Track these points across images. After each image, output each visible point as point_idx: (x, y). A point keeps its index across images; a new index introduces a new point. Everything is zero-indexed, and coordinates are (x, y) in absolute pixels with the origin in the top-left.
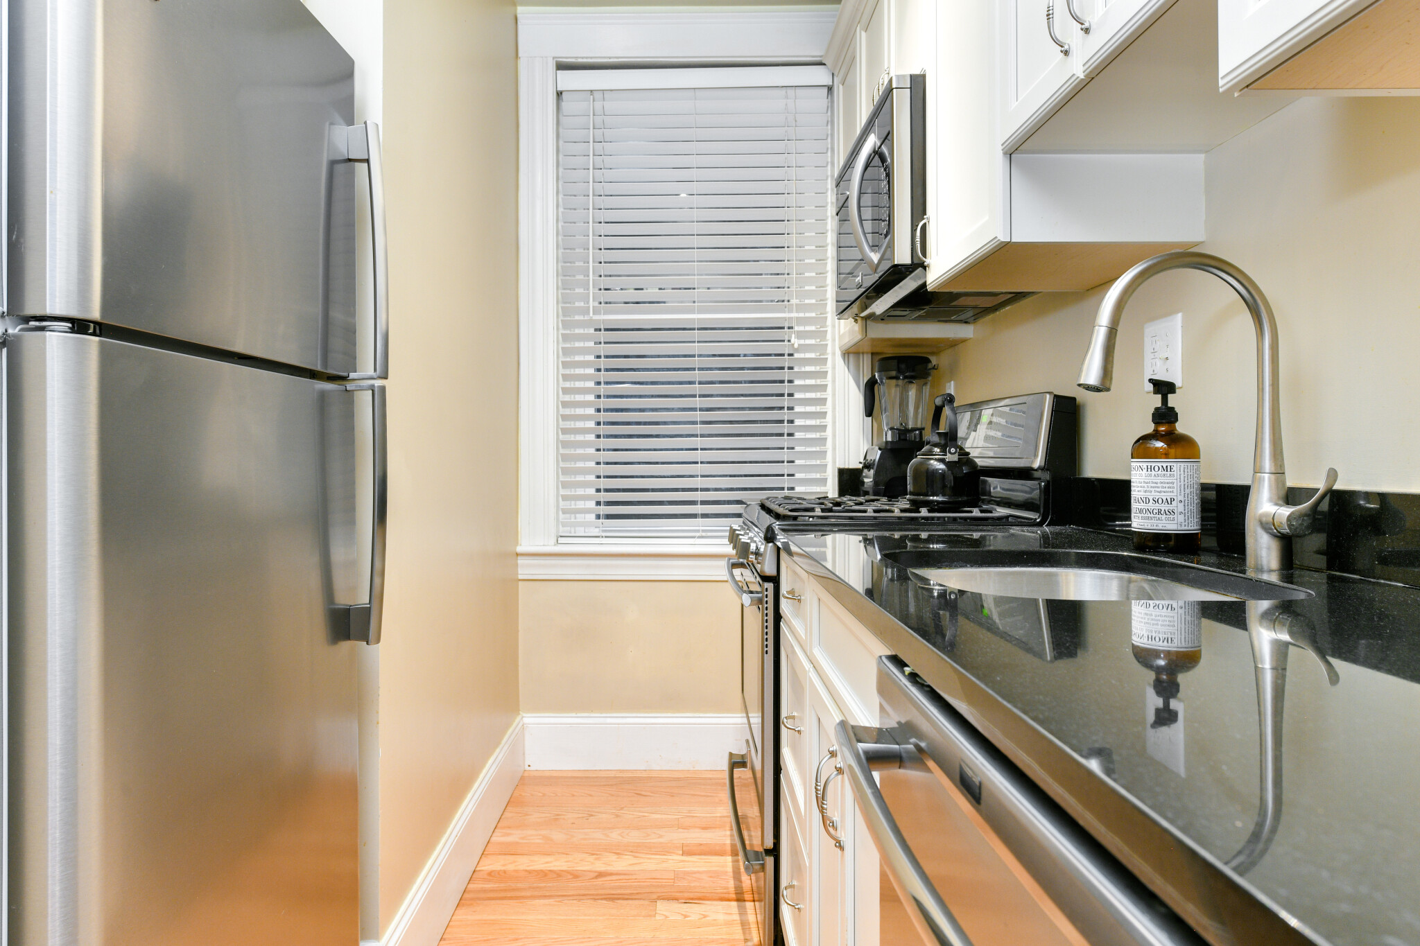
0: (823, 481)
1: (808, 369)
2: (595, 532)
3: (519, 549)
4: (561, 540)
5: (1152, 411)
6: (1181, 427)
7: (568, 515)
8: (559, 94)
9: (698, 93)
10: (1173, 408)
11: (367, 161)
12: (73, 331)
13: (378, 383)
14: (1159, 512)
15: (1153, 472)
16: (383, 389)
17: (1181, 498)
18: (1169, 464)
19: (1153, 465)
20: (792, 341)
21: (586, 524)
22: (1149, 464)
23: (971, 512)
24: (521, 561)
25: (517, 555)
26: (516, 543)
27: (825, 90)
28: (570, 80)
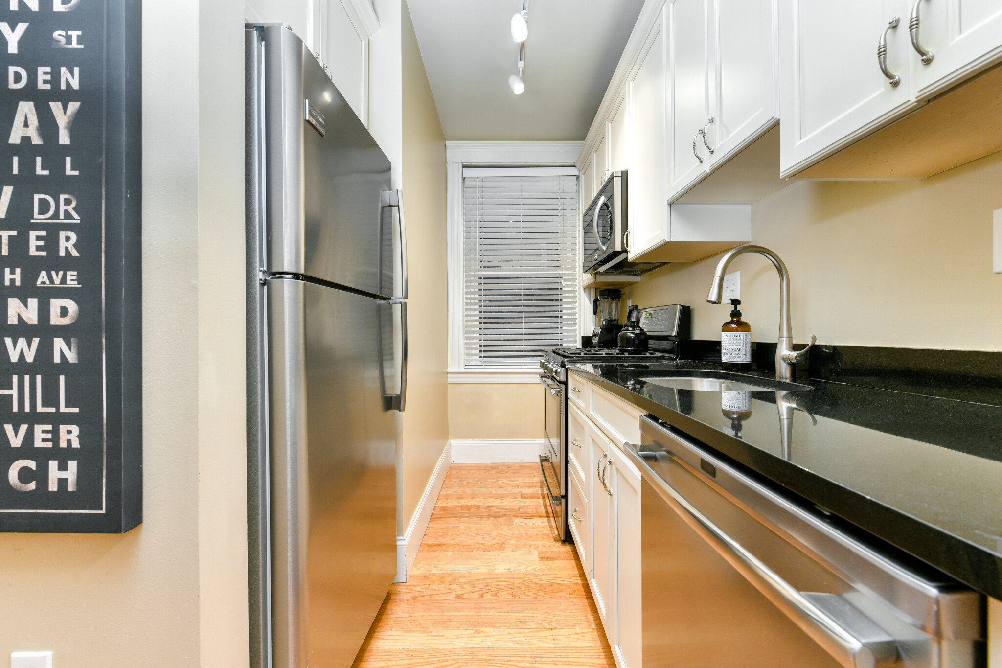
0: (575, 342)
1: (568, 295)
2: (480, 363)
3: (449, 371)
4: (466, 367)
5: (731, 312)
6: (743, 319)
7: (468, 357)
8: (464, 178)
9: (523, 178)
10: (739, 311)
11: (398, 206)
12: (294, 278)
13: (403, 301)
14: (735, 354)
15: (732, 338)
16: (405, 303)
17: (744, 348)
18: (739, 334)
19: (732, 334)
20: (562, 283)
21: (475, 360)
22: (730, 334)
23: (646, 354)
24: (449, 376)
25: (448, 373)
26: (447, 368)
27: (576, 177)
28: (468, 173)
